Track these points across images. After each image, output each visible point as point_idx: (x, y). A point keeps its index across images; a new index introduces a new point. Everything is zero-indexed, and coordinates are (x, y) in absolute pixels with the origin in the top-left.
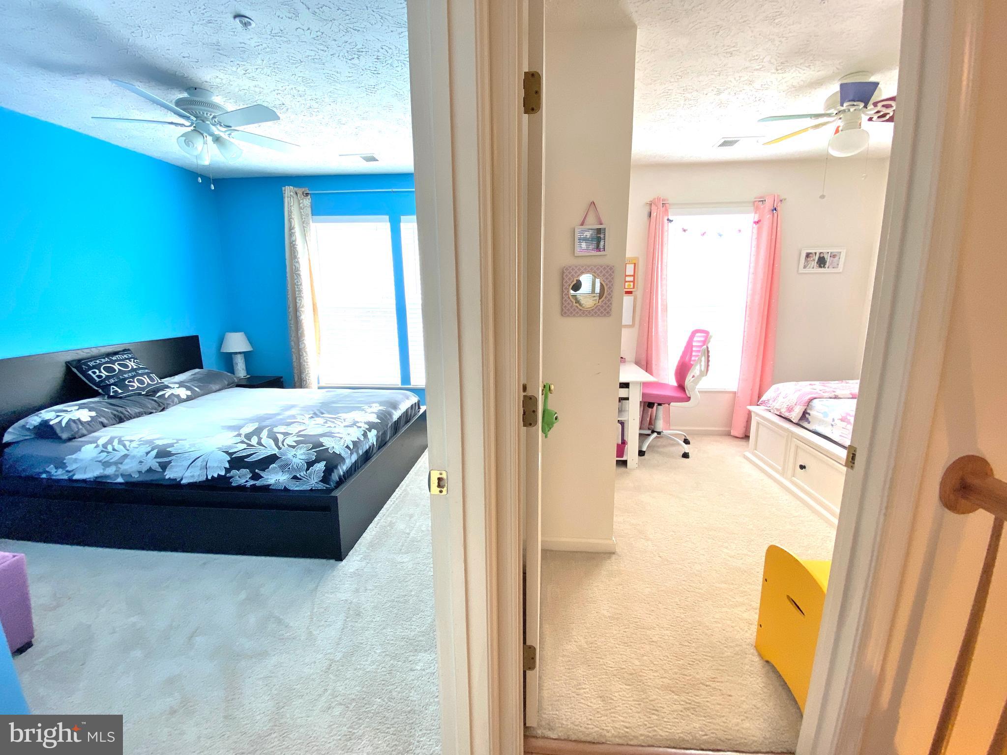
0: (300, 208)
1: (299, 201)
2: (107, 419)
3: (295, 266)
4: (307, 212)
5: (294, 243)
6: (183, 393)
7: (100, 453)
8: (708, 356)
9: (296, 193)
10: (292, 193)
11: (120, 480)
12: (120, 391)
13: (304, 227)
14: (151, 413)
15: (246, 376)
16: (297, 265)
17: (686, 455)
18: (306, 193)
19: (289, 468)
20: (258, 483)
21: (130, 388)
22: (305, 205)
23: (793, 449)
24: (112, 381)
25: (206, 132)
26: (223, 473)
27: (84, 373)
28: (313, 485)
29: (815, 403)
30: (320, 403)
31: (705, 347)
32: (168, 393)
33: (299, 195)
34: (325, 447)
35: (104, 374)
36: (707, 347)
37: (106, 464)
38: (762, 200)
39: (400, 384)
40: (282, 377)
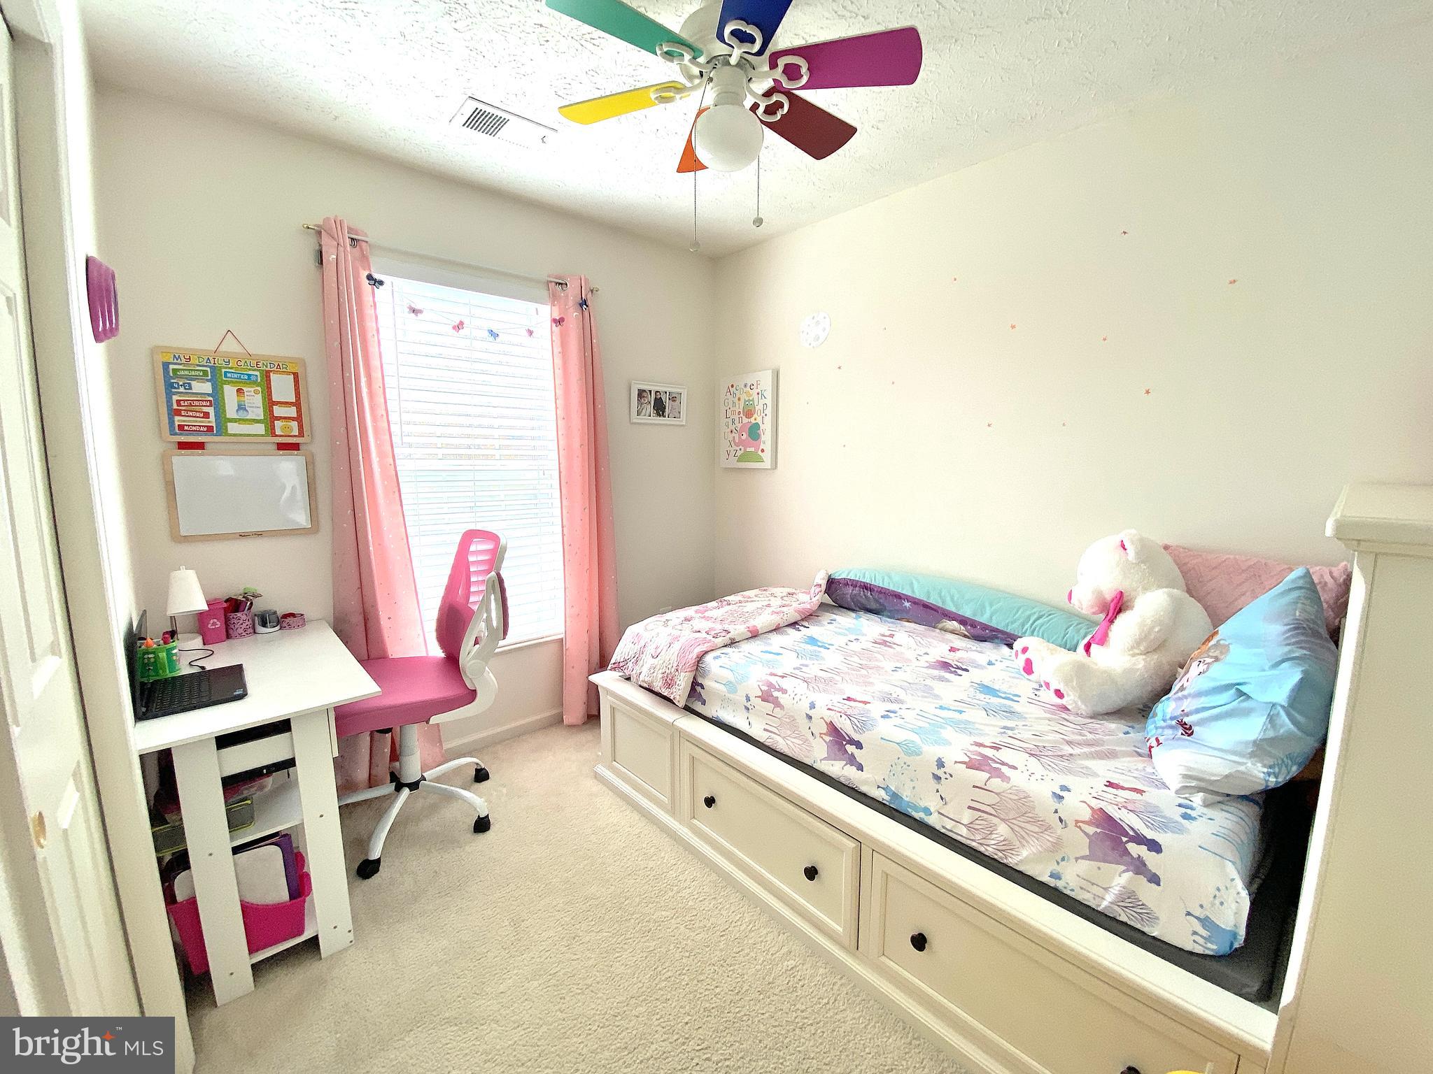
8: (503, 590)
17: (482, 825)
23: (686, 765)
29: (709, 658)
31: (493, 574)
36: (499, 575)
38: (560, 281)
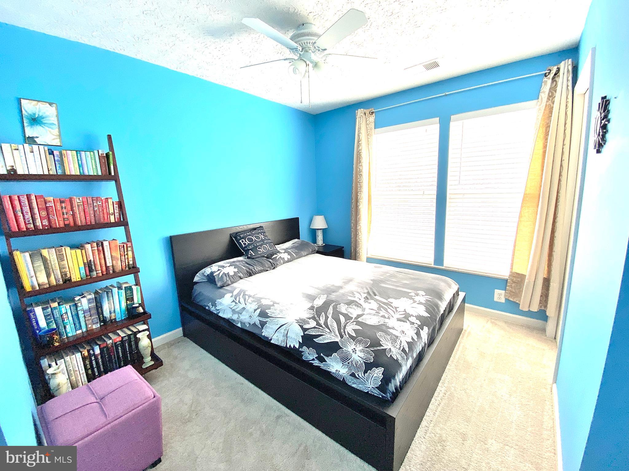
0: (367, 124)
1: (366, 119)
2: (243, 274)
3: (359, 168)
4: (372, 127)
5: (360, 151)
6: (286, 256)
7: (232, 302)
9: (365, 114)
10: (362, 114)
11: (239, 325)
12: (254, 254)
13: (368, 138)
14: (267, 270)
15: (323, 244)
16: (361, 168)
18: (372, 112)
19: (349, 363)
20: (322, 365)
21: (259, 253)
22: (371, 121)
24: (251, 247)
25: (309, 60)
26: (297, 346)
27: (238, 241)
28: (370, 389)
30: (372, 280)
32: (279, 255)
33: (366, 114)
34: (382, 348)
35: (247, 242)
37: (234, 311)
39: (433, 264)
40: (343, 247)
